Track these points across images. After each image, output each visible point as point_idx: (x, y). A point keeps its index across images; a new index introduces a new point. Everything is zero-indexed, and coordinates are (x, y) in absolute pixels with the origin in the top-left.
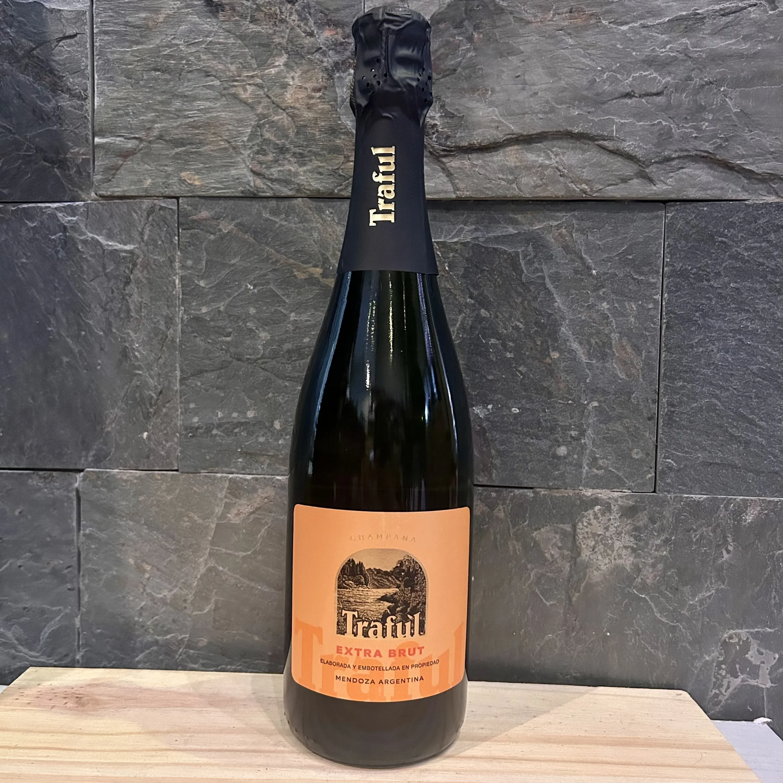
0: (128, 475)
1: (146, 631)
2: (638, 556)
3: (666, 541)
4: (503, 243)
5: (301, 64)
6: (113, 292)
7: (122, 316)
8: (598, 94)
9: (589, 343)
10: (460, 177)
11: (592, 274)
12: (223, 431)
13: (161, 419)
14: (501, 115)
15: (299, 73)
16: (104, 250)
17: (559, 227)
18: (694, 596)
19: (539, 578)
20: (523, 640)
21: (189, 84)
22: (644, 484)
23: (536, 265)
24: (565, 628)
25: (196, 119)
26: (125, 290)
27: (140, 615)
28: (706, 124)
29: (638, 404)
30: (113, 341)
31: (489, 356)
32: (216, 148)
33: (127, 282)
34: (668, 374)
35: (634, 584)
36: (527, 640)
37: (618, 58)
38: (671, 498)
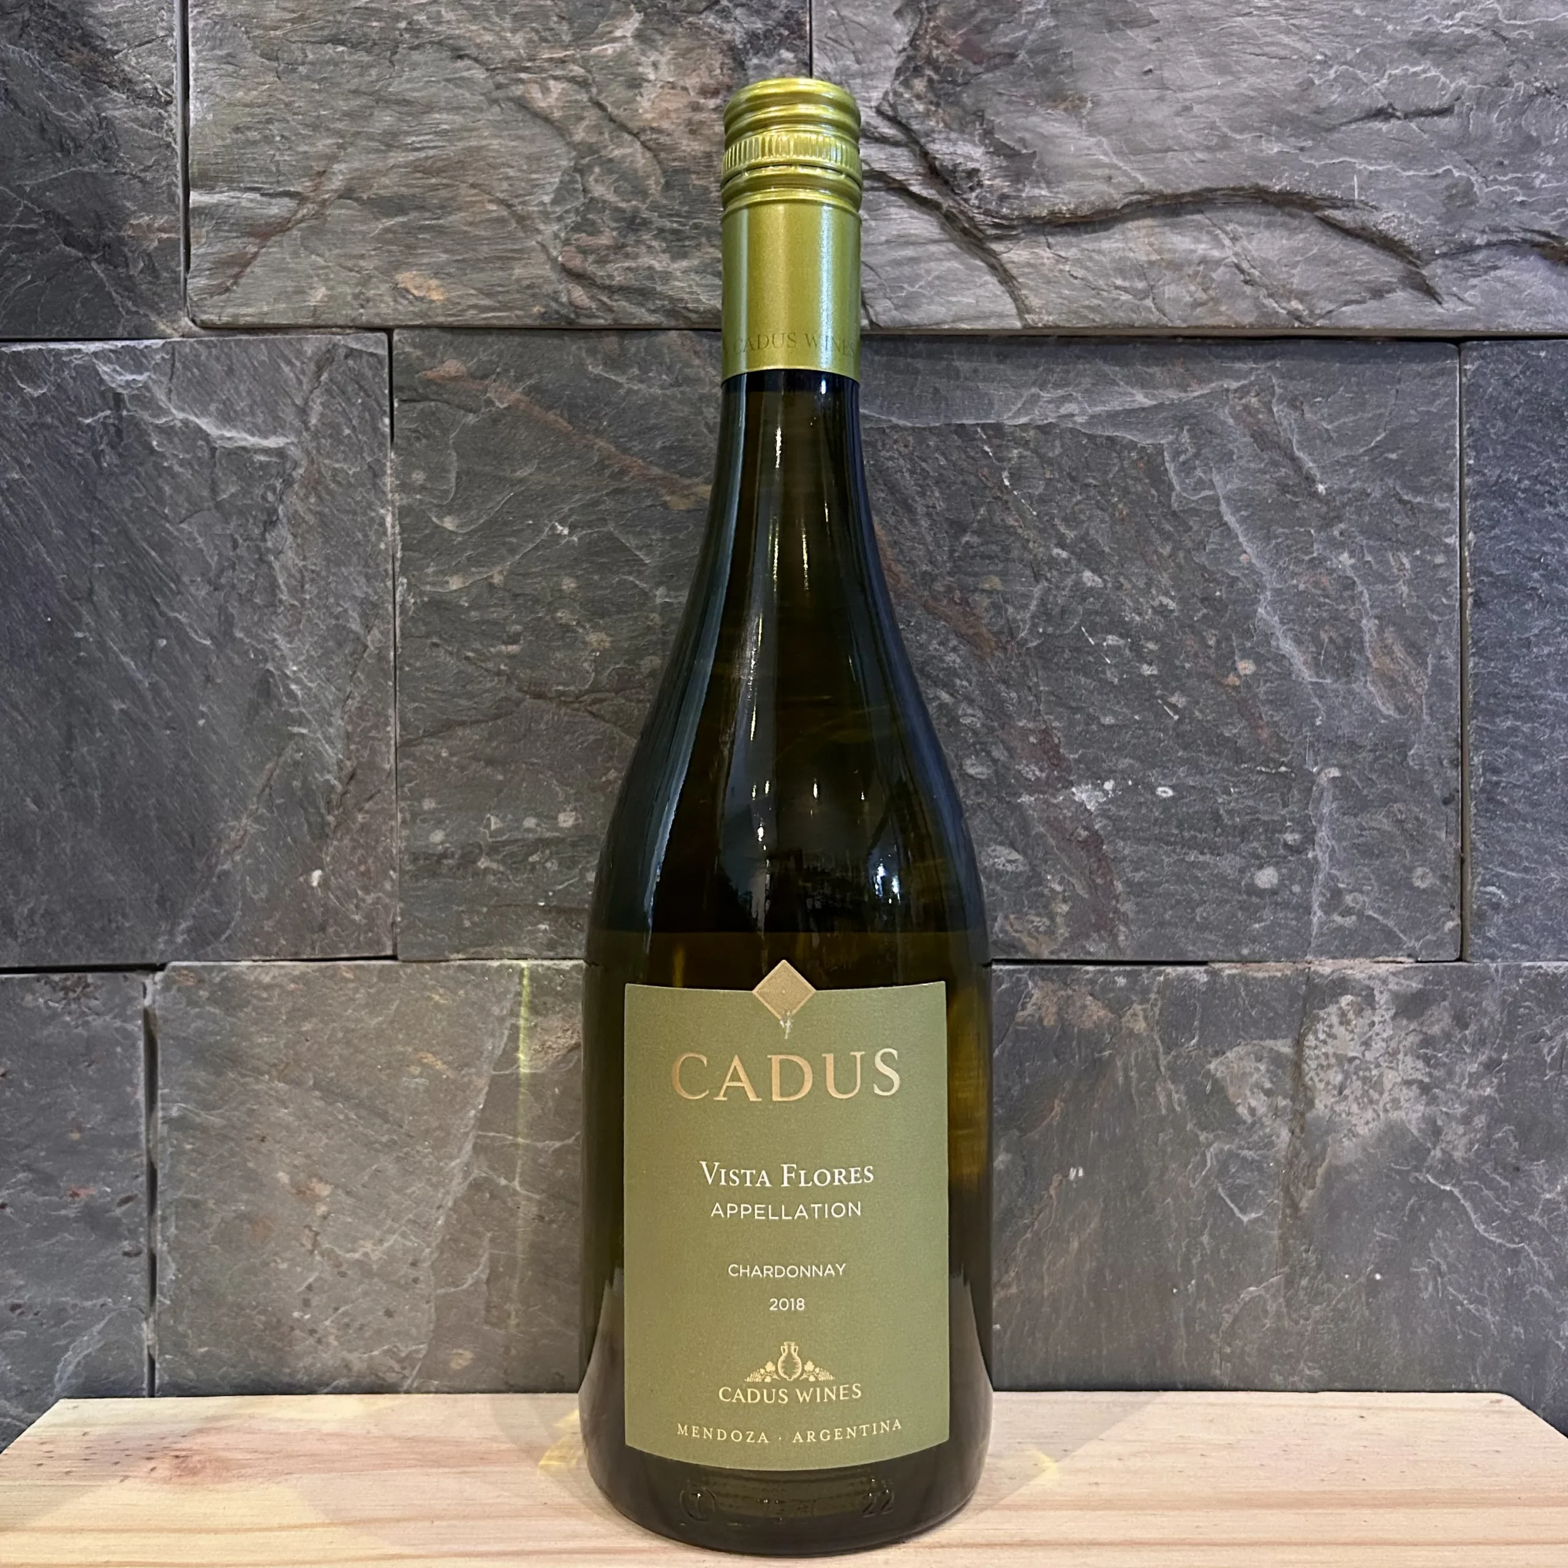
0: (275, 972)
1: (319, 1341)
2: (1433, 1101)
3: (1491, 1066)
4: (1127, 426)
5: (674, 35)
6: (235, 546)
7: (257, 601)
8: (1318, 112)
9: (1315, 639)
10: (1031, 283)
11: (1316, 492)
12: (502, 862)
13: (352, 840)
14: (1115, 153)
15: (670, 54)
16: (213, 450)
17: (1243, 391)
18: (1552, 1180)
19: (1224, 1161)
20: (1195, 1304)
21: (415, 74)
22: (1439, 944)
23: (1199, 473)
24: (1286, 1269)
25: (431, 153)
26: (264, 540)
27: (306, 1303)
28: (1543, 176)
29: (1423, 771)
30: (237, 661)
31: (1103, 671)
32: (478, 219)
33: (270, 522)
34: (1483, 703)
35: (1429, 1162)
36: (1202, 1305)
37: (1357, 36)
38: (1497, 970)
